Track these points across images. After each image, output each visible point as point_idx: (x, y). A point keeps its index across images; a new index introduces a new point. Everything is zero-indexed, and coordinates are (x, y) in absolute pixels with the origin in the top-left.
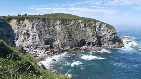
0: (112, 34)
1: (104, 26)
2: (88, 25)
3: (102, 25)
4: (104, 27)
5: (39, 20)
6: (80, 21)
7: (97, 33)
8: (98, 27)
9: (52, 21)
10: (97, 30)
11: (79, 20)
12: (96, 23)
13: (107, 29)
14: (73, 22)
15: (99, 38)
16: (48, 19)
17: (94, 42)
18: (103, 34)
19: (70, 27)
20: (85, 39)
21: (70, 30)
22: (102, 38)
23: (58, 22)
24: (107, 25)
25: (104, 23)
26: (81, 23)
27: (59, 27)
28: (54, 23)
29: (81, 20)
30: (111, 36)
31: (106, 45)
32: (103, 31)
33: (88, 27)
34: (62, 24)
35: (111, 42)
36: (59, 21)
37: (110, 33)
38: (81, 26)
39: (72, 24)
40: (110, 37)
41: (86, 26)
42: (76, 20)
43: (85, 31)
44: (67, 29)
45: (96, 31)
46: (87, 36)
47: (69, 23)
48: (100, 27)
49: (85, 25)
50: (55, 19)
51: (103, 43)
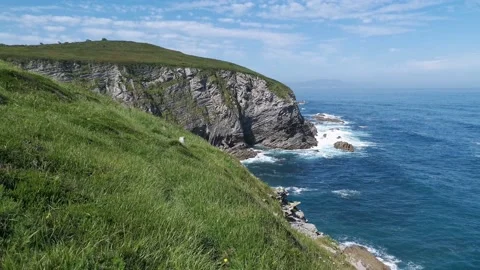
0: (285, 109)
1: (261, 85)
2: (213, 82)
3: (255, 84)
4: (259, 88)
5: (49, 66)
6: (188, 71)
7: (239, 108)
8: (244, 88)
9: (95, 71)
10: (239, 99)
11: (184, 67)
12: (238, 77)
13: (268, 94)
14: (165, 74)
15: (246, 122)
16: (79, 63)
17: (231, 136)
18: (258, 110)
19: (156, 90)
20: (205, 126)
21: (157, 100)
22: (256, 120)
23: (116, 74)
24: (270, 83)
25: (262, 77)
26: (192, 76)
27: (119, 90)
28: (100, 76)
29: (191, 67)
30: (280, 114)
31: (267, 142)
32: (259, 102)
33: (212, 90)
34: (128, 79)
35: (283, 132)
36: (120, 69)
37: (279, 106)
38: (192, 86)
39: (162, 80)
40: (279, 119)
41: (208, 84)
42: (175, 66)
43: (202, 103)
44: (147, 95)
45: (237, 101)
46: (212, 116)
47: (153, 75)
48: (249, 90)
49: (203, 82)
50: (105, 64)
51: (258, 138)
